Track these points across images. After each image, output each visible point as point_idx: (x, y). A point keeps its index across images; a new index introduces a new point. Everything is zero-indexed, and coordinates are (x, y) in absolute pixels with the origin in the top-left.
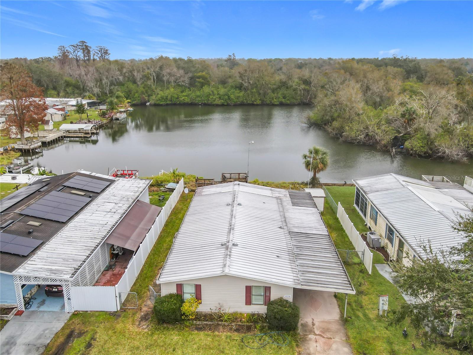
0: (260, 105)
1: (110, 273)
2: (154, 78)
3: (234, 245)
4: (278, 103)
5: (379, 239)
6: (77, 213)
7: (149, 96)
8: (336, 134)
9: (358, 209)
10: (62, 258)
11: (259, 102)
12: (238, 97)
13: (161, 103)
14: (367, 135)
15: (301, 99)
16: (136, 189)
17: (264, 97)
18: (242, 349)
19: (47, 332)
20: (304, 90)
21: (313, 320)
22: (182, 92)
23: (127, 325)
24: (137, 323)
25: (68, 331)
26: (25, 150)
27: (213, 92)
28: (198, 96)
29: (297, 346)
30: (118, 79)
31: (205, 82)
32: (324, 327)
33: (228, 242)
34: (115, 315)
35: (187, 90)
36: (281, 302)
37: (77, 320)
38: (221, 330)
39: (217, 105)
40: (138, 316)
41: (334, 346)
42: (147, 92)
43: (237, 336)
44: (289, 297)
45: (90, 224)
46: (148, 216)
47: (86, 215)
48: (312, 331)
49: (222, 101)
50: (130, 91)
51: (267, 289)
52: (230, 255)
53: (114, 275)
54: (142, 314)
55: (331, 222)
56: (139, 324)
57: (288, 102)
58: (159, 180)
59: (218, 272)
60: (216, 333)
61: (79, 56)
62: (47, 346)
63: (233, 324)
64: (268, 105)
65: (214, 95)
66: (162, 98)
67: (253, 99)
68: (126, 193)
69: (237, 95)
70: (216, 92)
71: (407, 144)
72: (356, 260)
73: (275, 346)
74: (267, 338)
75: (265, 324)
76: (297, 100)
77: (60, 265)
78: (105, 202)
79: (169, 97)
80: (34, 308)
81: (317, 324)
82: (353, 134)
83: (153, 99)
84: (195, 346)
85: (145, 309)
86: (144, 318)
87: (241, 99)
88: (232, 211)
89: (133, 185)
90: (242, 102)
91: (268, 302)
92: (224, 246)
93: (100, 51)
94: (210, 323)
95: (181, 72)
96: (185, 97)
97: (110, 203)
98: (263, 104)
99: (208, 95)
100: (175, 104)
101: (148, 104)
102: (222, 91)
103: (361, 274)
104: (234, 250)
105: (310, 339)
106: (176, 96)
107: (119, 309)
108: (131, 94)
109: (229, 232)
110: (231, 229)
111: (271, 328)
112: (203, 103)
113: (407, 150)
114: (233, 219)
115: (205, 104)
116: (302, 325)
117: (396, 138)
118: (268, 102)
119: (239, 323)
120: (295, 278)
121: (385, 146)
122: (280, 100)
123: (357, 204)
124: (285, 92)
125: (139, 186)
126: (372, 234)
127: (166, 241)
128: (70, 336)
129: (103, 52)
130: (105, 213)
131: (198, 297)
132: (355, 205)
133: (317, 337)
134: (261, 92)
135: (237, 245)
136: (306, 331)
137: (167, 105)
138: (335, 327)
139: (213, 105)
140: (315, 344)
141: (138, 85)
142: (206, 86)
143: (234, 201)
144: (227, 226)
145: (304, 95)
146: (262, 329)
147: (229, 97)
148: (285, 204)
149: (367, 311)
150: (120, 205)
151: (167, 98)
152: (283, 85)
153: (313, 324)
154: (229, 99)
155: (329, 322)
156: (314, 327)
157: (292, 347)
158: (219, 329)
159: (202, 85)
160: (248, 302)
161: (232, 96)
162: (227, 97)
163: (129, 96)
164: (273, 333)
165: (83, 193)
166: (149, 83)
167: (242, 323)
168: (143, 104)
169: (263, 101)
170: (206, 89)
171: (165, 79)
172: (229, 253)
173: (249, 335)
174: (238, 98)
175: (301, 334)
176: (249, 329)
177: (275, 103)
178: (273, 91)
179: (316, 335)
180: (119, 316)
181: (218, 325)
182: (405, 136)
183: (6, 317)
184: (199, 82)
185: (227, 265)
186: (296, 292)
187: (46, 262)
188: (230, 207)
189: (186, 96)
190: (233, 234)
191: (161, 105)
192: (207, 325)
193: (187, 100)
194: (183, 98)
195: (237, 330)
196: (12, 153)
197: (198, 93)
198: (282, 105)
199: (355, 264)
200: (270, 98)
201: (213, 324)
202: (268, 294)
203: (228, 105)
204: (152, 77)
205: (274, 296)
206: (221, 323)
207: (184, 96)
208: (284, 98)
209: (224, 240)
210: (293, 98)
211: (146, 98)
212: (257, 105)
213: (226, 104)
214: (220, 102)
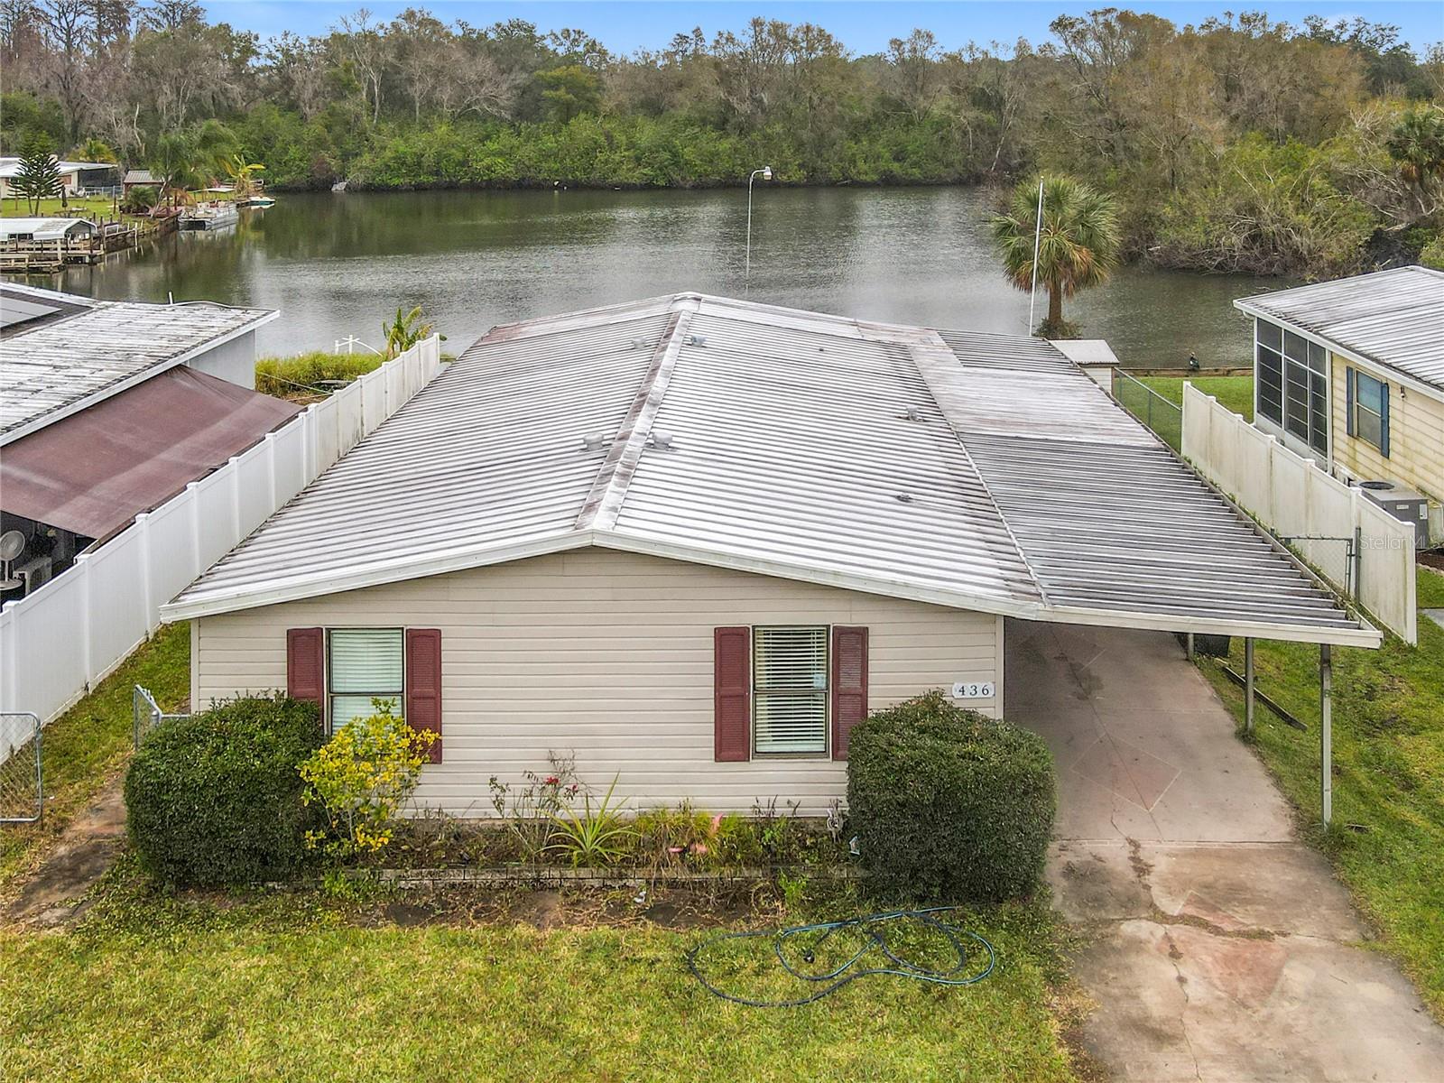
0: (804, 186)
2: (370, 94)
4: (875, 177)
7: (346, 156)
11: (796, 175)
12: (712, 158)
13: (396, 181)
15: (966, 163)
17: (820, 155)
18: (687, 1011)
20: (978, 127)
21: (1136, 845)
27: (609, 137)
28: (549, 155)
29: (1054, 980)
30: (225, 91)
31: (581, 102)
32: (1210, 879)
39: (627, 188)
42: (338, 141)
48: (1136, 903)
49: (647, 171)
50: (267, 139)
57: (916, 174)
60: (524, 930)
61: (80, 30)
63: (636, 880)
64: (832, 185)
65: (613, 146)
66: (400, 159)
67: (773, 163)
70: (621, 138)
73: (906, 984)
74: (852, 947)
76: (949, 165)
81: (1161, 865)
83: (362, 168)
84: (367, 1006)
87: (724, 165)
90: (730, 175)
93: (166, 15)
94: (487, 877)
95: (485, 65)
96: (492, 159)
98: (814, 183)
99: (591, 150)
100: (452, 187)
101: (339, 187)
102: (648, 132)
105: (1136, 945)
106: (460, 155)
108: (272, 148)
111: (872, 891)
112: (567, 183)
116: (1069, 871)
118: (835, 173)
122: (882, 165)
124: (903, 137)
129: (178, 19)
133: (1178, 932)
134: (805, 135)
136: (1098, 901)
137: (420, 188)
139: (612, 188)
140: (1169, 971)
141: (303, 118)
142: (582, 115)
145: (976, 146)
146: (819, 900)
147: (675, 155)
151: (419, 162)
152: (895, 111)
153: (1142, 869)
154: (676, 164)
155: (1237, 856)
156: (1151, 879)
157: (1021, 990)
158: (543, 911)
159: (567, 112)
161: (689, 153)
162: (665, 156)
164: (887, 919)
166: (349, 106)
167: (693, 868)
169: (814, 170)
170: (584, 128)
171: (416, 91)
173: (733, 936)
174: (711, 161)
175: (1071, 917)
176: (735, 901)
177: (863, 177)
178: (855, 131)
179: (1165, 919)
184: (556, 102)
189: (500, 154)
191: (395, 190)
192: (466, 889)
194: (487, 161)
197: (549, 143)
198: (889, 184)
200: (841, 160)
201: (504, 886)
203: (671, 186)
204: (365, 86)
206: (556, 874)
207: (490, 154)
208: (898, 158)
210: (936, 159)
211: (334, 164)
212: (793, 185)
213: (662, 183)
214: (637, 176)
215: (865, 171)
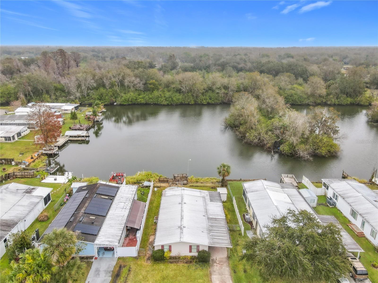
0: (194, 105)
1: (128, 239)
2: (118, 84)
3: (184, 227)
4: (206, 103)
5: (249, 218)
6: (108, 210)
7: (115, 98)
8: (242, 137)
9: (244, 199)
10: (111, 235)
11: (193, 102)
13: (125, 104)
14: (259, 139)
15: (222, 100)
16: (132, 193)
17: (197, 99)
18: (188, 270)
19: (110, 266)
20: (224, 93)
21: (216, 257)
22: (139, 95)
23: (142, 262)
24: (146, 261)
25: (119, 265)
26: (49, 154)
27: (161, 95)
28: (150, 98)
29: (209, 268)
30: (93, 85)
31: (155, 88)
33: (181, 226)
34: (136, 258)
35: (143, 93)
36: (204, 251)
37: (121, 261)
38: (180, 263)
39: (164, 105)
40: (146, 258)
41: (223, 268)
42: (114, 95)
43: (186, 265)
44: (207, 249)
45: (117, 216)
46: (141, 208)
47: (113, 211)
48: (215, 262)
49: (168, 102)
50: (102, 94)
51: (198, 246)
52: (182, 232)
53: (130, 239)
54: (147, 257)
55: (230, 207)
56: (147, 262)
57: (213, 102)
58: (138, 179)
59: (178, 240)
62: (113, 271)
64: (199, 105)
65: (161, 97)
66: (125, 100)
67: (189, 100)
68: (127, 195)
69: (178, 97)
70: (163, 95)
71: (281, 148)
72: (238, 229)
74: (198, 265)
75: (197, 260)
76: (219, 100)
77: (112, 238)
78: (119, 202)
79: (130, 99)
80: (101, 256)
82: (251, 138)
83: (119, 101)
85: (147, 255)
86: (148, 259)
87: (180, 101)
88: (182, 208)
89: (129, 190)
90: (181, 102)
91: (198, 251)
92: (180, 228)
95: (138, 80)
96: (141, 100)
97: (122, 203)
98: (196, 104)
99: (158, 98)
100: (134, 104)
101: (115, 104)
102: (168, 94)
103: (239, 236)
104: (184, 230)
105: (215, 265)
106: (135, 98)
107: (137, 256)
108: (103, 96)
109: (181, 220)
110: (182, 218)
111: (199, 262)
112: (154, 103)
113: (281, 151)
114: (183, 213)
115: (155, 104)
117: (276, 142)
118: (199, 102)
119: (187, 260)
120: (209, 242)
121: (269, 148)
122: (207, 101)
123: (244, 195)
124: (211, 95)
125: (133, 190)
126: (247, 215)
127: (150, 220)
128: (120, 267)
130: (121, 209)
131: (170, 250)
132: (243, 196)
134: (195, 95)
135: (185, 227)
136: (213, 262)
137: (129, 105)
138: (225, 260)
139: (161, 105)
140: (216, 267)
141: (107, 89)
142: (156, 90)
143: (182, 201)
144: (180, 216)
145: (224, 96)
146: (196, 262)
147: (172, 99)
148: (207, 201)
149: (238, 253)
150: (127, 204)
151: (129, 100)
152: (210, 89)
153: (216, 259)
154: (172, 100)
157: (207, 269)
159: (153, 90)
160: (190, 251)
161: (174, 99)
162: (170, 99)
163: (101, 98)
165: (107, 198)
166: (115, 88)
168: (112, 104)
169: (196, 101)
170: (156, 93)
171: (126, 84)
172: (182, 231)
174: (178, 100)
178: (203, 94)
180: (138, 258)
181: (179, 261)
182: (281, 140)
183: (91, 260)
184: (151, 88)
185: (182, 237)
186: (210, 247)
187: (105, 237)
188: (180, 205)
189: (142, 98)
190: (183, 221)
191: (125, 105)
192: (174, 261)
193: (143, 101)
194: (140, 100)
195: (186, 263)
196: (43, 157)
197: (150, 96)
198: (208, 105)
199: (238, 231)
200: (200, 100)
202: (198, 248)
203: (171, 105)
205: (201, 249)
207: (140, 98)
209: (179, 224)
210: (217, 99)
211: (114, 100)
212: (192, 105)
213: (170, 104)
214: (165, 103)
215: (205, 102)
